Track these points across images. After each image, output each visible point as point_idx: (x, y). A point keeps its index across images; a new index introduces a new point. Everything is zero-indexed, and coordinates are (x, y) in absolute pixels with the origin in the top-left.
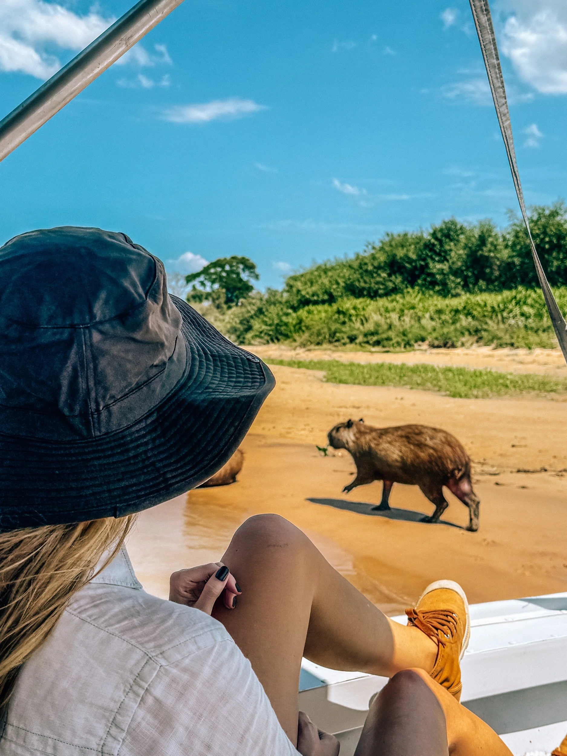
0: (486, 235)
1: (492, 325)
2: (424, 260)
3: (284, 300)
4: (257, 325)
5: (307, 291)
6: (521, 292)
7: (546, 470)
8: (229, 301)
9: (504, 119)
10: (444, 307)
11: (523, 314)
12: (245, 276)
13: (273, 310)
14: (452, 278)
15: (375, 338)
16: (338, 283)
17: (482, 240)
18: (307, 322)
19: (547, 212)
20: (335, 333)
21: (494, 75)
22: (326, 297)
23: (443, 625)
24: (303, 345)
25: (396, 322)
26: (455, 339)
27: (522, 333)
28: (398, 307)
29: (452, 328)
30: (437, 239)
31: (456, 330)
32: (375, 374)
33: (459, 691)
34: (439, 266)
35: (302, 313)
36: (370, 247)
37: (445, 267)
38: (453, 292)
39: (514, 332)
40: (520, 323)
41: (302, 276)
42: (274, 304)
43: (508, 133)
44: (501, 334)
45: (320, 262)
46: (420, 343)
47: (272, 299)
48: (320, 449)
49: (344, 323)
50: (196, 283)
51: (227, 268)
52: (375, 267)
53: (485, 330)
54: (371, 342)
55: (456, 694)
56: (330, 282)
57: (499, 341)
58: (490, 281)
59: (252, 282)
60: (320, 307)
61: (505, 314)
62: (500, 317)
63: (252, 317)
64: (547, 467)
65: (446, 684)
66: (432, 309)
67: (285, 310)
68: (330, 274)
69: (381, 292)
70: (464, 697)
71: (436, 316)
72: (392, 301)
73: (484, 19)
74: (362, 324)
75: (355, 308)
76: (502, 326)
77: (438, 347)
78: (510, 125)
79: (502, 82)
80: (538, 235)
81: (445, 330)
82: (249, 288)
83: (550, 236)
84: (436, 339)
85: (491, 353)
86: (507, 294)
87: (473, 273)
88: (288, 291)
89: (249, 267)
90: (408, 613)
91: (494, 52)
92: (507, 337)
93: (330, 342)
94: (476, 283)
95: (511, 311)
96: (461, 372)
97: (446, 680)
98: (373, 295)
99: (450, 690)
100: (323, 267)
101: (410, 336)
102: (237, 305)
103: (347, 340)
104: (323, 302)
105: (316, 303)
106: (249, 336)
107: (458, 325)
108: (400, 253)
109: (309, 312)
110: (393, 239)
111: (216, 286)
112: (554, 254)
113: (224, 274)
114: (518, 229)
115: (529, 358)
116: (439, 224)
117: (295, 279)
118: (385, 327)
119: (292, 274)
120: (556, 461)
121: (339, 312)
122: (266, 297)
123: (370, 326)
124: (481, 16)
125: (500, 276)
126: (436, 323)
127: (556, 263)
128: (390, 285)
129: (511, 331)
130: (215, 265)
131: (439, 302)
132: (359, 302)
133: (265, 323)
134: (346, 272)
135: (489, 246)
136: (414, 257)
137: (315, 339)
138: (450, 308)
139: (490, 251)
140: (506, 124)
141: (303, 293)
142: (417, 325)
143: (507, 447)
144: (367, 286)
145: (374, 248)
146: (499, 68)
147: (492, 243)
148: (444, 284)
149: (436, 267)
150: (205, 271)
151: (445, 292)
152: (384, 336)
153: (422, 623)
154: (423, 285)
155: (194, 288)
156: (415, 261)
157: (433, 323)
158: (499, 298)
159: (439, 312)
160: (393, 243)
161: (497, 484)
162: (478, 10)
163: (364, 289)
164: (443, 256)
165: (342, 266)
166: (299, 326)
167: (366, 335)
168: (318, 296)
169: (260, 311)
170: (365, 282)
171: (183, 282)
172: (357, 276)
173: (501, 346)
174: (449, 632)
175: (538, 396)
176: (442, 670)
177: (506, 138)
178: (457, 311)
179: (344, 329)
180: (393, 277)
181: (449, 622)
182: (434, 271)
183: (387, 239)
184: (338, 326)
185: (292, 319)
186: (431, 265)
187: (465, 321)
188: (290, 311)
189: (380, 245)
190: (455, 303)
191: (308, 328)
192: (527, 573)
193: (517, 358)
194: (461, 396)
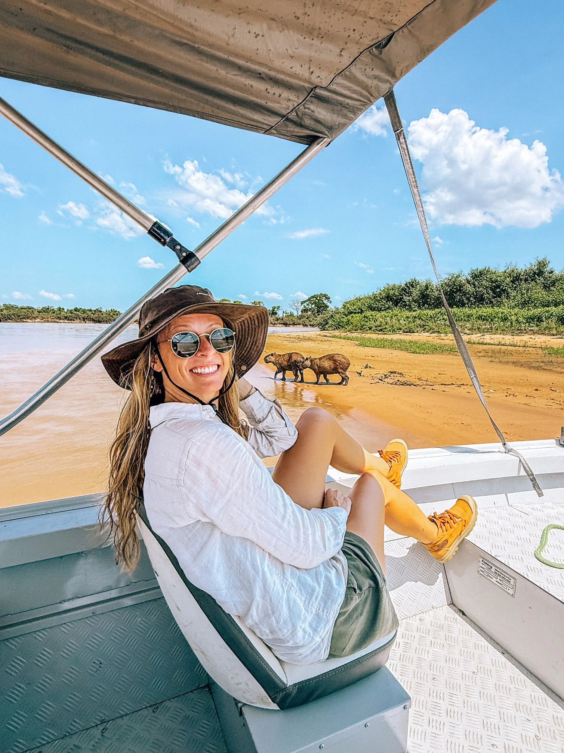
0: (428, 285)
1: (430, 324)
2: (402, 295)
3: (342, 312)
4: (330, 322)
5: (352, 308)
6: (443, 310)
7: (453, 384)
8: (318, 312)
9: (426, 234)
10: (410, 315)
11: (443, 319)
12: (325, 302)
13: (337, 316)
14: (413, 303)
15: (380, 328)
16: (365, 305)
17: (427, 287)
18: (351, 321)
19: (455, 276)
20: (363, 326)
21: (421, 215)
22: (360, 311)
23: (394, 457)
24: (349, 331)
25: (389, 322)
26: (414, 329)
27: (443, 327)
28: (390, 315)
29: (413, 324)
30: (407, 286)
31: (415, 325)
32: (380, 343)
33: (400, 485)
34: (408, 298)
35: (349, 317)
36: (379, 290)
37: (411, 298)
38: (414, 309)
39: (440, 327)
40: (442, 323)
41: (350, 301)
42: (338, 313)
43: (428, 241)
44: (434, 327)
45: (357, 296)
46: (399, 330)
47: (337, 311)
48: (358, 373)
49: (367, 321)
50: (305, 304)
51: (318, 298)
52: (381, 298)
53: (427, 326)
54: (378, 330)
55: (398, 487)
56: (361, 304)
57: (433, 330)
58: (429, 305)
59: (328, 304)
60: (357, 315)
61: (436, 319)
62: (433, 320)
63: (328, 319)
64: (454, 383)
65: (394, 482)
66: (405, 316)
67: (342, 316)
68: (361, 301)
69: (383, 309)
70: (402, 488)
71: (406, 319)
72: (387, 313)
73: (415, 190)
74: (375, 322)
75: (371, 315)
76: (434, 324)
77: (407, 332)
78: (429, 237)
79: (425, 218)
80: (451, 285)
81: (410, 325)
82: (327, 307)
83: (456, 286)
84: (406, 329)
85: (429, 335)
86: (437, 310)
87: (422, 301)
88: (343, 308)
89: (328, 298)
90: (379, 452)
91: (420, 205)
92: (437, 328)
93: (361, 330)
94: (423, 306)
95: (439, 318)
96: (416, 343)
97: (394, 480)
98: (380, 310)
99: (396, 484)
100: (359, 298)
101: (395, 327)
102: (322, 314)
103: (368, 329)
104: (358, 313)
105: (355, 313)
106: (327, 326)
107: (416, 323)
108: (391, 292)
109: (352, 317)
110: (389, 286)
111: (313, 306)
112: (458, 293)
113: (317, 301)
114: (443, 283)
115: (446, 338)
116: (409, 280)
117: (347, 303)
118: (385, 323)
119: (345, 301)
120: (458, 380)
121: (365, 317)
122: (334, 310)
123: (378, 323)
124: (414, 189)
125: (434, 303)
126: (406, 322)
127: (458, 297)
128: (387, 306)
129: (438, 326)
130: (313, 297)
131: (408, 314)
132: (373, 313)
133: (334, 321)
134: (368, 300)
135: (430, 290)
136: (397, 294)
137: (354, 328)
138: (412, 316)
139: (430, 292)
140: (427, 237)
141: (350, 309)
142: (398, 323)
143: (437, 375)
144: (377, 306)
145: (380, 290)
146: (423, 212)
147: (431, 289)
148: (410, 306)
149: (406, 298)
150: (309, 300)
151: (410, 309)
152: (384, 327)
153: (384, 456)
154: (401, 306)
155: (305, 307)
156: (398, 296)
157: (405, 322)
158: (434, 312)
159: (407, 317)
160: (389, 288)
161: (433, 389)
162: (413, 186)
163: (376, 307)
164: (410, 294)
165: (367, 298)
166: (348, 323)
167: (376, 327)
168: (356, 310)
169: (332, 316)
170: (376, 305)
171: (300, 304)
172: (373, 302)
173: (434, 332)
174: (396, 460)
175: (450, 354)
176: (392, 476)
177: (427, 243)
178: (415, 317)
179: (367, 324)
180: (388, 303)
181: (397, 456)
182: (406, 300)
183: (387, 286)
184: (365, 323)
185: (345, 320)
186: (405, 298)
187: (418, 322)
188: (344, 316)
189: (383, 289)
190: (414, 314)
191: (351, 323)
192: (446, 426)
193: (440, 337)
194: (417, 353)
